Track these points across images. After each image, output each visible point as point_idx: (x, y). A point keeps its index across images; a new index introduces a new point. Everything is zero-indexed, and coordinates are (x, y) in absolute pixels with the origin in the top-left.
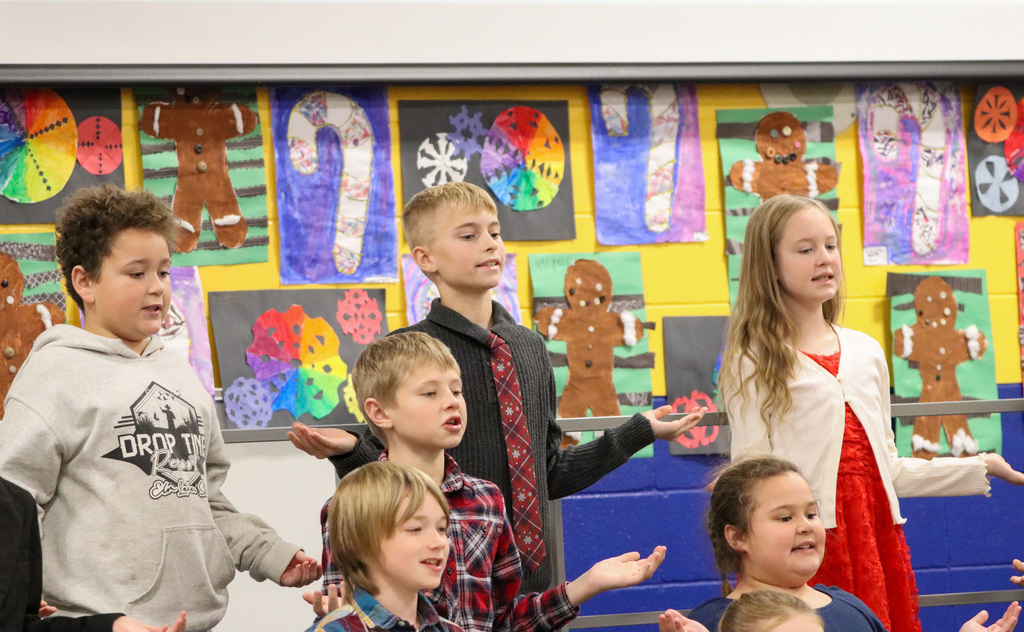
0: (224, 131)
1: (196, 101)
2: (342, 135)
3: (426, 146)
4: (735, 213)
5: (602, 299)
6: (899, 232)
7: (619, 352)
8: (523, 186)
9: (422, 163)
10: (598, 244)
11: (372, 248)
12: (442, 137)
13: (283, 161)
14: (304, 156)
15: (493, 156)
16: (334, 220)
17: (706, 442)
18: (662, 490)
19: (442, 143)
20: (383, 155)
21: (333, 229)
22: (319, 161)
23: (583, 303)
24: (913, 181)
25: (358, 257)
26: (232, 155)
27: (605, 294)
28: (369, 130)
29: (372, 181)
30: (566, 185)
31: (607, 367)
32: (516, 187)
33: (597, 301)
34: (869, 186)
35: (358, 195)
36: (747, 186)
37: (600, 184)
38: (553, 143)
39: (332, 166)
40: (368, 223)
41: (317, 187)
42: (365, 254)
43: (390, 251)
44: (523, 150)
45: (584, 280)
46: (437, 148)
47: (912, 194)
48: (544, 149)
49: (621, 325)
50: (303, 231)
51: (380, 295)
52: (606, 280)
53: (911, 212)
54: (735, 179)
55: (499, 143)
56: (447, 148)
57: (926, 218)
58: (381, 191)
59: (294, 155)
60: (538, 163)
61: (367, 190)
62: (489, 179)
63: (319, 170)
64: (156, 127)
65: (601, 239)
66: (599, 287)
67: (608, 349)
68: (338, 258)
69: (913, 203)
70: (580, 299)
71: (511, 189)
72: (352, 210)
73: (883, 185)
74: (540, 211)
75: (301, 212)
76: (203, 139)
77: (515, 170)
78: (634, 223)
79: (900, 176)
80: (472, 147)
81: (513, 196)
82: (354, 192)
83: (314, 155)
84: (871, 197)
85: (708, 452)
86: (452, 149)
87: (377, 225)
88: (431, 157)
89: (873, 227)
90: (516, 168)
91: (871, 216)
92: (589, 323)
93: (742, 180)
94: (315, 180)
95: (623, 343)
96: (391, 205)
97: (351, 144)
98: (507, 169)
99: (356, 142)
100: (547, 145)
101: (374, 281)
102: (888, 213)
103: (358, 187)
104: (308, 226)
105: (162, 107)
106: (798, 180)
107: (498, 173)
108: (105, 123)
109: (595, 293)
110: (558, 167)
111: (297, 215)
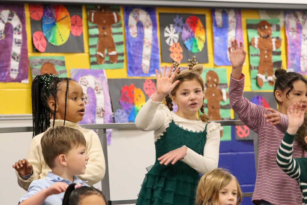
0: (111, 22)
1: (103, 11)
2: (144, 24)
3: (167, 29)
4: (252, 55)
5: (216, 84)
6: (297, 64)
7: (221, 103)
8: (194, 44)
9: (166, 35)
10: (215, 65)
11: (153, 65)
12: (171, 25)
13: (128, 33)
14: (133, 31)
15: (186, 33)
16: (142, 54)
17: (246, 136)
18: (234, 152)
19: (171, 28)
20: (155, 31)
21: (142, 57)
22: (138, 33)
23: (211, 86)
24: (300, 46)
25: (148, 68)
26: (114, 30)
27: (217, 83)
28: (151, 23)
29: (153, 41)
30: (206, 44)
31: (218, 109)
32: (192, 44)
33: (215, 85)
34: (289, 47)
35: (149, 46)
36: (256, 46)
37: (215, 44)
38: (202, 29)
39: (141, 35)
40: (152, 56)
41: (137, 42)
42: (151, 67)
43: (158, 66)
44: (194, 31)
45: (211, 78)
46: (170, 30)
47: (300, 50)
48: (199, 31)
49: (221, 94)
50: (133, 58)
51: (155, 81)
52: (217, 78)
53: (300, 56)
54: (252, 43)
55: (187, 29)
56: (173, 30)
57: (304, 59)
58: (155, 44)
59: (131, 31)
60: (198, 36)
61: (151, 44)
62: (184, 41)
63: (138, 36)
64: (92, 20)
65: (216, 63)
66: (215, 80)
67: (218, 102)
68: (144, 68)
69: (300, 54)
70: (210, 84)
71: (190, 45)
72: (147, 51)
73: (293, 47)
74: (199, 53)
75: (133, 51)
76: (105, 24)
77: (192, 38)
78: (224, 58)
79: (297, 44)
80: (180, 30)
81: (191, 47)
82: (147, 45)
83: (136, 31)
84: (289, 51)
85: (247, 139)
86: (174, 31)
87: (154, 56)
88: (168, 33)
89: (290, 62)
90: (192, 37)
91: (289, 58)
92: (212, 93)
93: (254, 44)
94: (137, 40)
95: (222, 100)
96: (158, 49)
97: (146, 28)
98: (190, 38)
99: (147, 27)
100: (200, 30)
101: (153, 76)
102: (294, 57)
103: (148, 43)
104: (135, 56)
105: (94, 13)
106: (270, 45)
107: (187, 39)
108: (78, 17)
109: (214, 82)
110: (203, 37)
111: (132, 52)
